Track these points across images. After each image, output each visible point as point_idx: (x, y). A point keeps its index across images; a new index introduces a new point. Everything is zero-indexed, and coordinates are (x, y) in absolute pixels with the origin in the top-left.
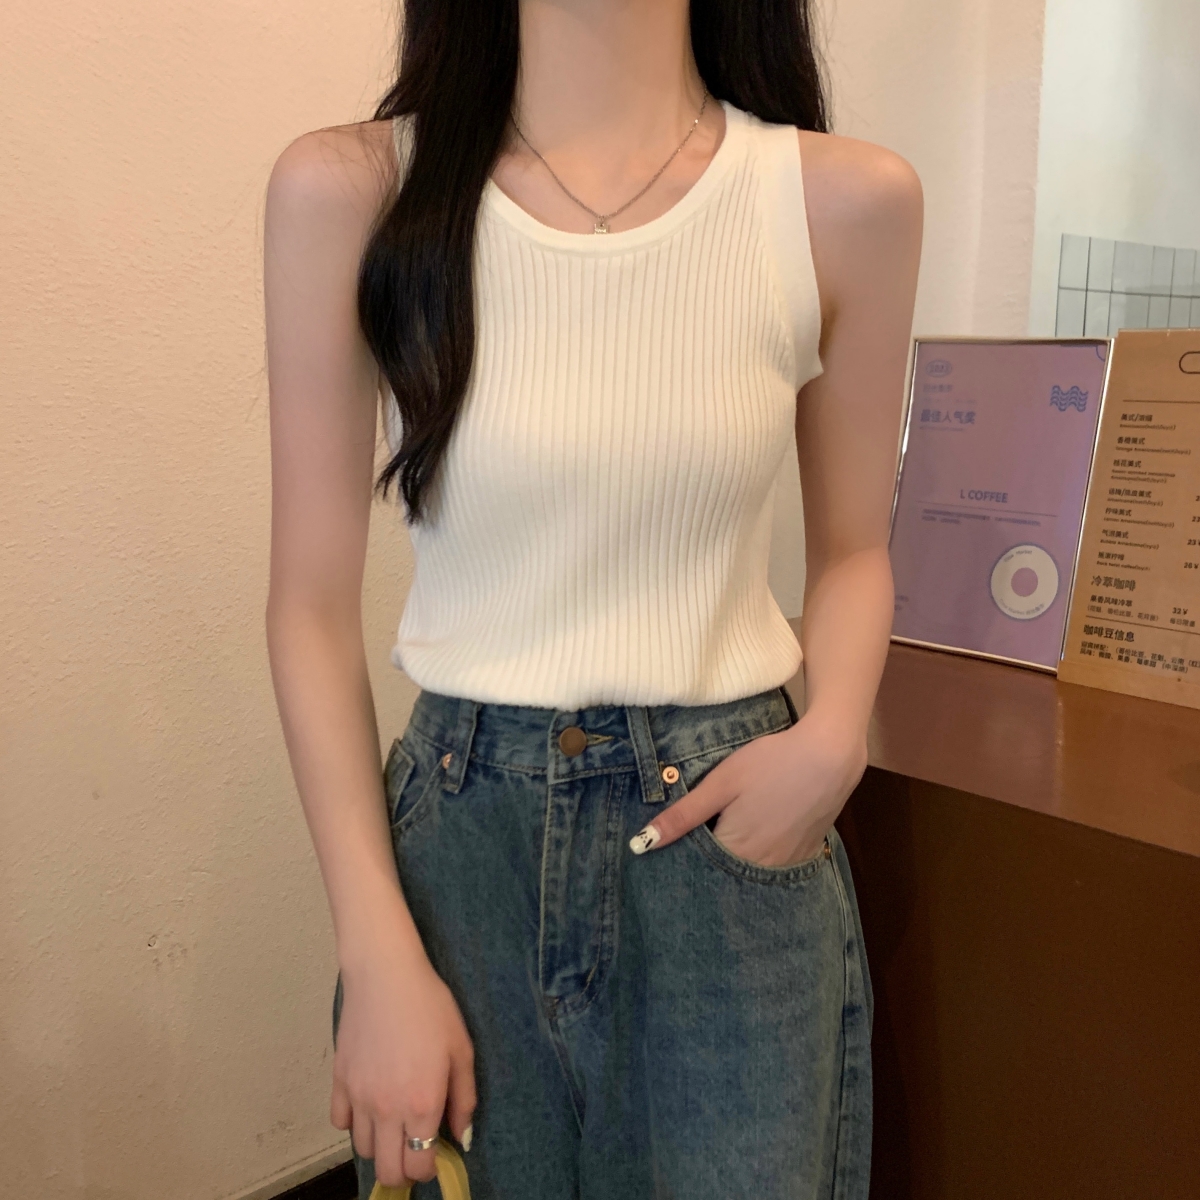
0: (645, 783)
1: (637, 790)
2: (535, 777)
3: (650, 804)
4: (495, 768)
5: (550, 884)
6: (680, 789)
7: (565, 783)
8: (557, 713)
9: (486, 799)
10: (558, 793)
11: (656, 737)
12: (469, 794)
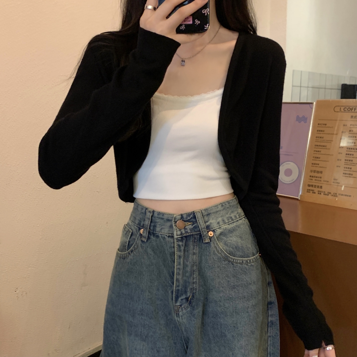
0: (203, 237)
1: (201, 239)
2: (169, 236)
3: (205, 243)
4: (156, 234)
5: (178, 270)
6: (214, 238)
7: (180, 237)
8: (175, 216)
9: (154, 244)
10: (178, 241)
11: (205, 222)
12: (149, 242)
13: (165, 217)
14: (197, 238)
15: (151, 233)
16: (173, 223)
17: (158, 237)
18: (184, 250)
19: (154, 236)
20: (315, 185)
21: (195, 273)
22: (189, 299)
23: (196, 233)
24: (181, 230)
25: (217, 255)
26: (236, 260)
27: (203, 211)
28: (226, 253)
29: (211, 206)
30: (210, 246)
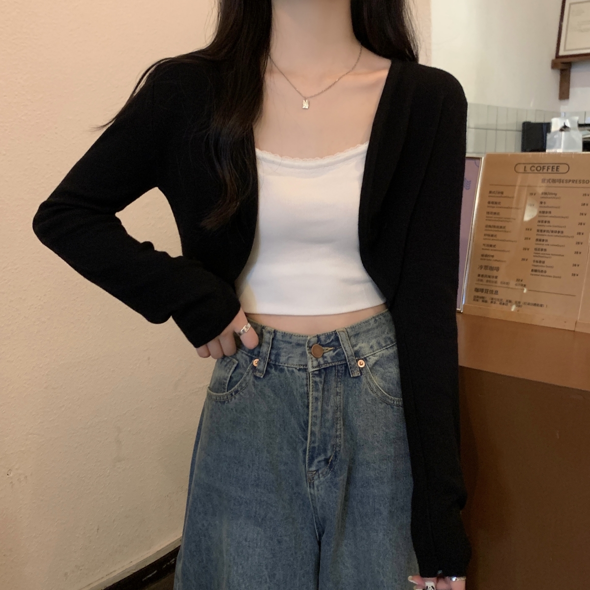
0: (351, 368)
1: (348, 372)
2: (299, 370)
3: (354, 377)
4: (280, 366)
7: (317, 370)
8: (309, 338)
9: (277, 381)
10: (314, 375)
11: (353, 346)
12: (268, 378)
13: (294, 340)
14: (342, 370)
15: (272, 365)
16: (307, 349)
17: (282, 370)
19: (276, 369)
20: (486, 290)
23: (339, 363)
24: (319, 360)
27: (348, 330)
29: (359, 322)
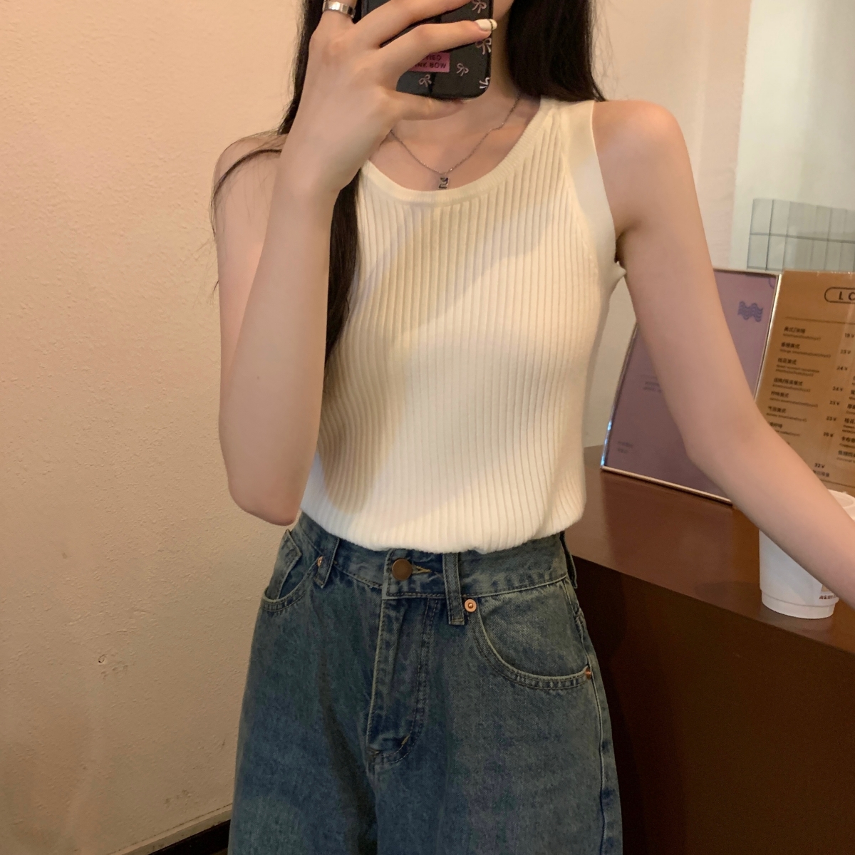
1: (445, 614)
2: (373, 590)
3: (453, 626)
5: (381, 672)
6: (477, 618)
7: (394, 600)
9: (340, 598)
10: (388, 606)
11: (462, 576)
12: (329, 590)
14: (436, 609)
15: (338, 572)
17: (350, 584)
18: (401, 631)
19: (342, 580)
21: (422, 689)
22: (404, 743)
23: (434, 596)
24: (401, 584)
25: (478, 658)
26: (521, 678)
28: (500, 659)
30: (464, 634)
